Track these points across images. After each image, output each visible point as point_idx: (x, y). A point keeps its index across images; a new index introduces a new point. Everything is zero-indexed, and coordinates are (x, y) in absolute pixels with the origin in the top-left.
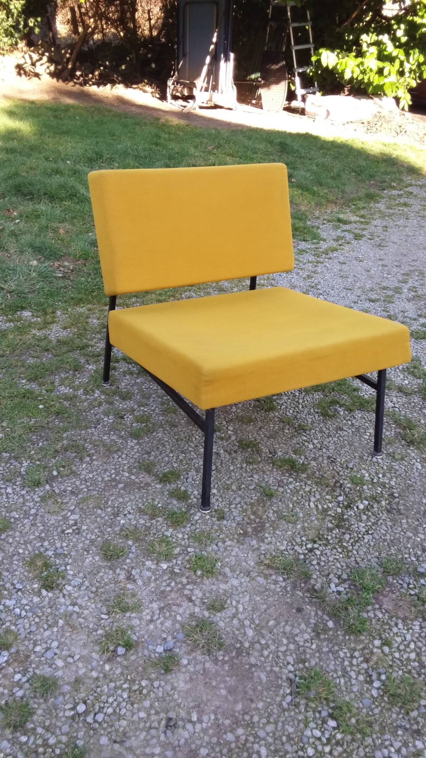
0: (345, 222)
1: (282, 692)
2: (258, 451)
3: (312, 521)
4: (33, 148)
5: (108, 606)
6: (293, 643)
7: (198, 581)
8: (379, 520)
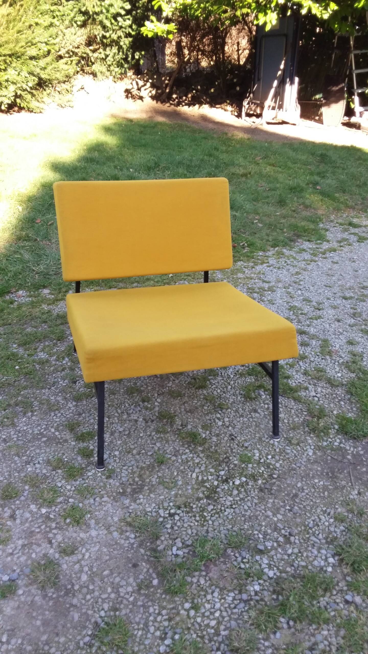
0: (355, 226)
1: (84, 632)
2: (171, 422)
3: (187, 489)
4: (109, 159)
6: (116, 593)
7: (64, 527)
8: (248, 496)
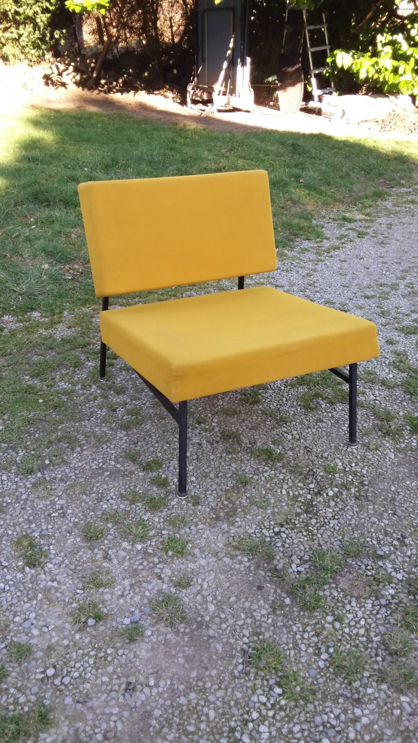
0: (350, 221)
1: (234, 661)
2: (238, 441)
3: (282, 507)
4: (54, 157)
5: (84, 582)
6: (251, 618)
7: (169, 560)
8: (347, 506)
